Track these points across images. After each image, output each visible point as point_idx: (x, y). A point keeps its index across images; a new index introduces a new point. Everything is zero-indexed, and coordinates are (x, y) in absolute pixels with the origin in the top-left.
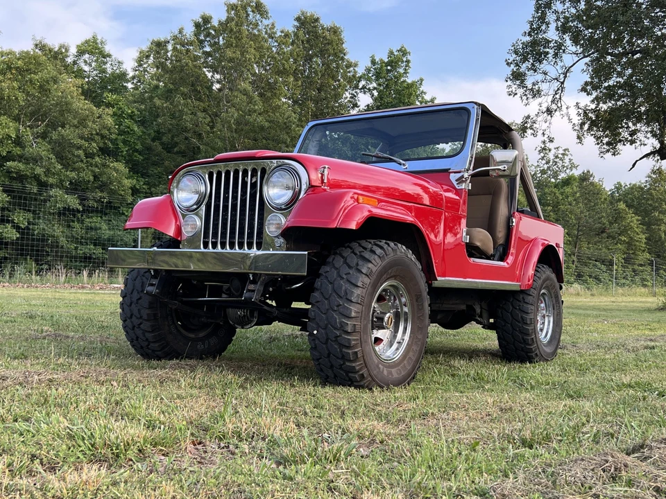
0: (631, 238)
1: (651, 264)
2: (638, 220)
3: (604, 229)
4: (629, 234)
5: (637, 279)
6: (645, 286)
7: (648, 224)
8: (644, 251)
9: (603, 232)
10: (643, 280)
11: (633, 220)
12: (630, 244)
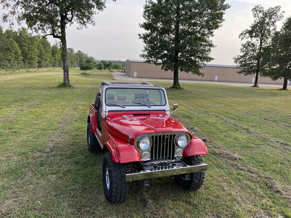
0: (16, 52)
1: (23, 60)
2: (17, 45)
3: (9, 48)
4: (15, 50)
5: (19, 65)
6: (22, 68)
7: (21, 46)
8: (21, 56)
9: (8, 50)
10: (21, 66)
11: (16, 45)
12: (16, 53)
